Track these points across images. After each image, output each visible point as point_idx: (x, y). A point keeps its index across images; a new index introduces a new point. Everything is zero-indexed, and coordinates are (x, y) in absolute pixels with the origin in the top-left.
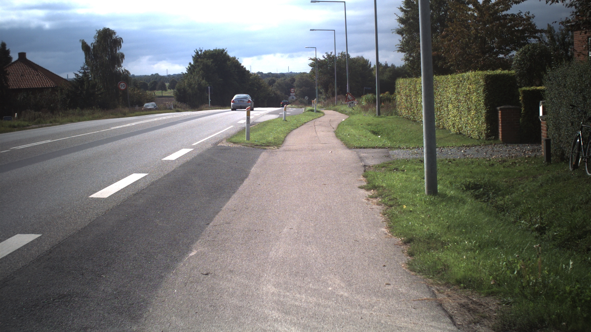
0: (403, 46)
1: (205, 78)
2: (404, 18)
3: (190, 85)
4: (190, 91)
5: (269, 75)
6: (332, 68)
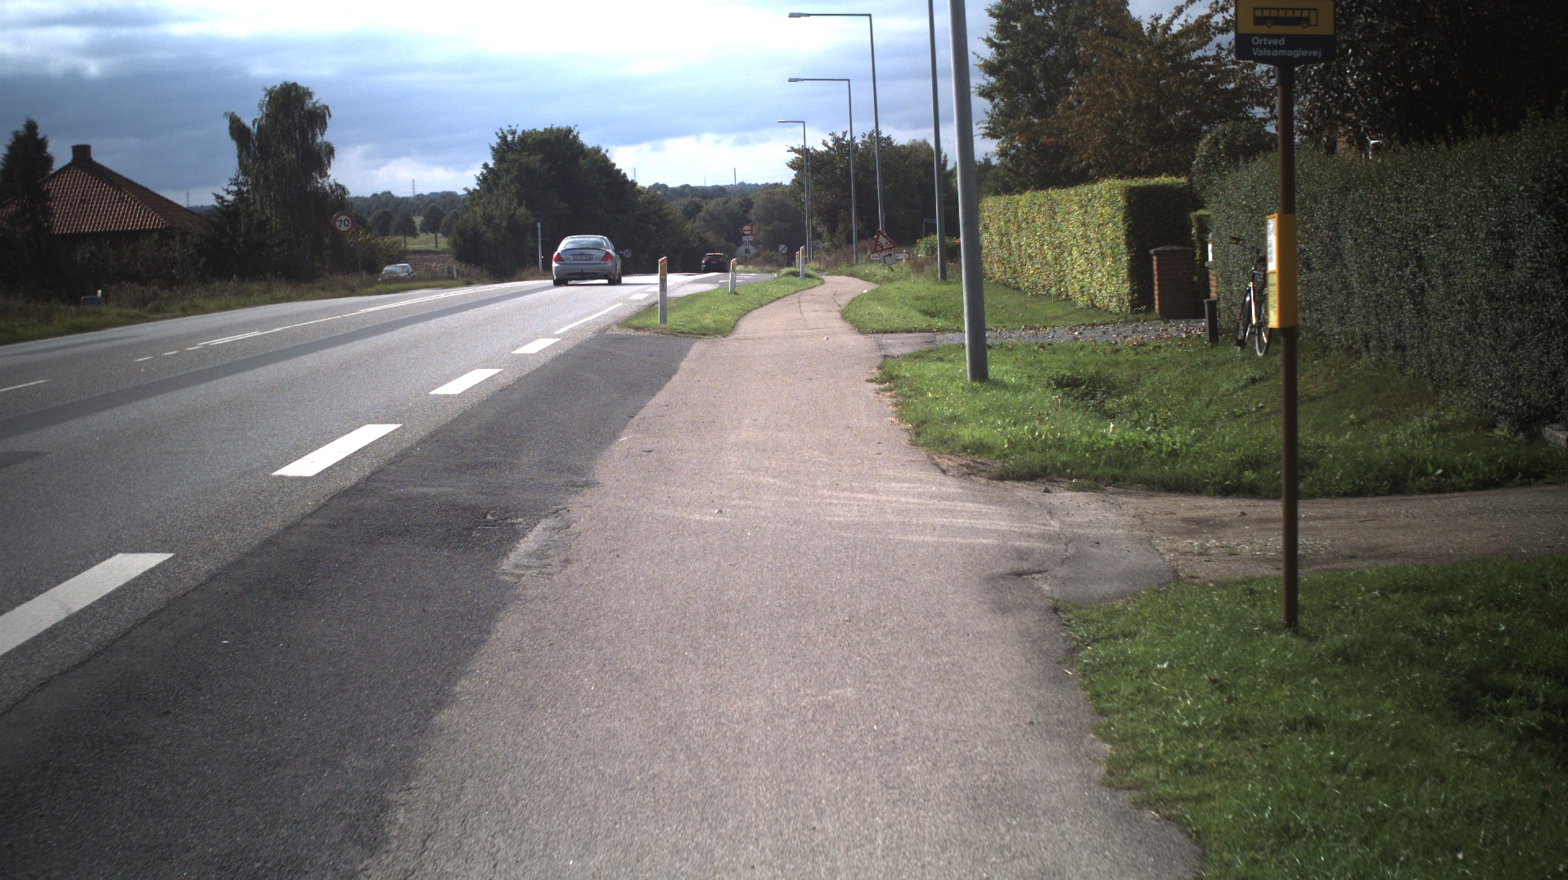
0: (994, 124)
1: (524, 202)
2: (995, 62)
3: (489, 220)
4: (489, 235)
5: (683, 191)
6: (846, 171)
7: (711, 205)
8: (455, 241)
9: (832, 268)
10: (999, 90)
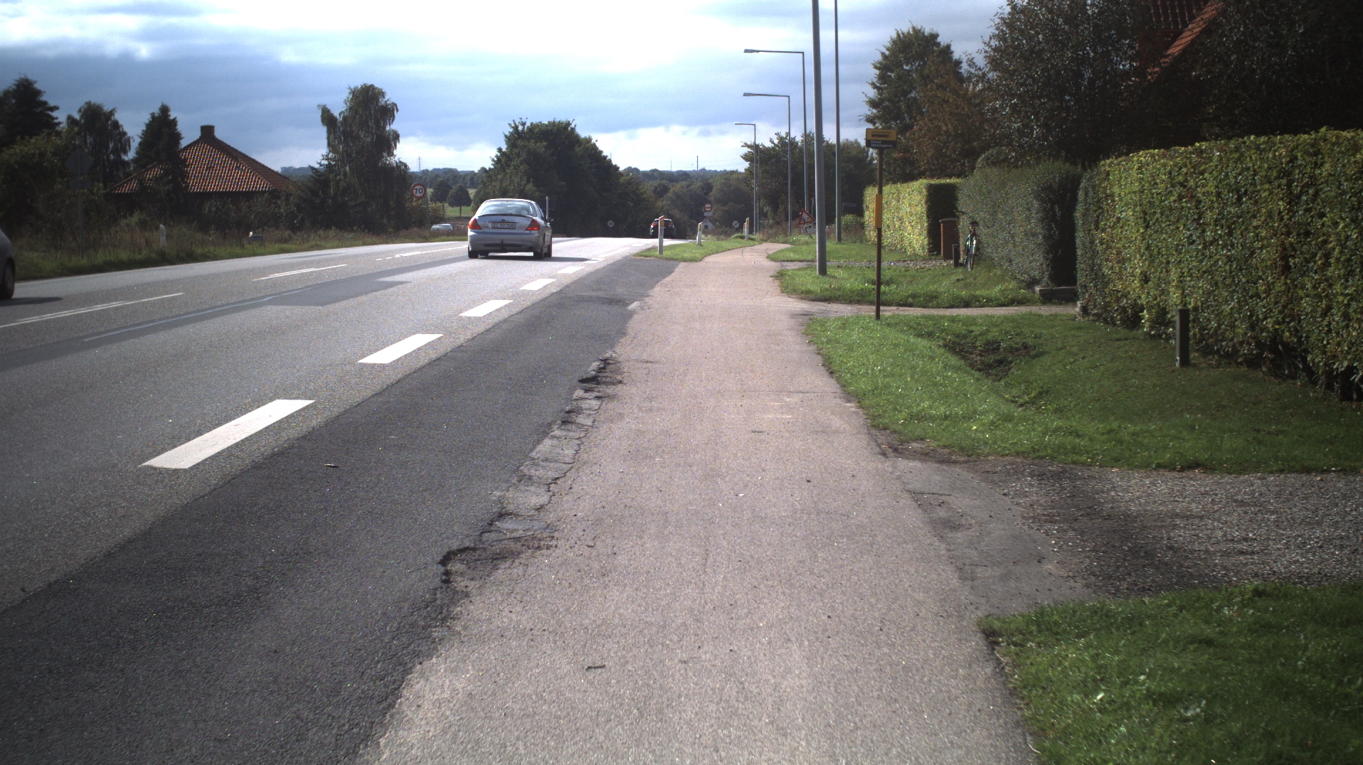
2: (877, 99)
5: (653, 174)
6: (787, 163)
7: (677, 187)
10: (878, 118)
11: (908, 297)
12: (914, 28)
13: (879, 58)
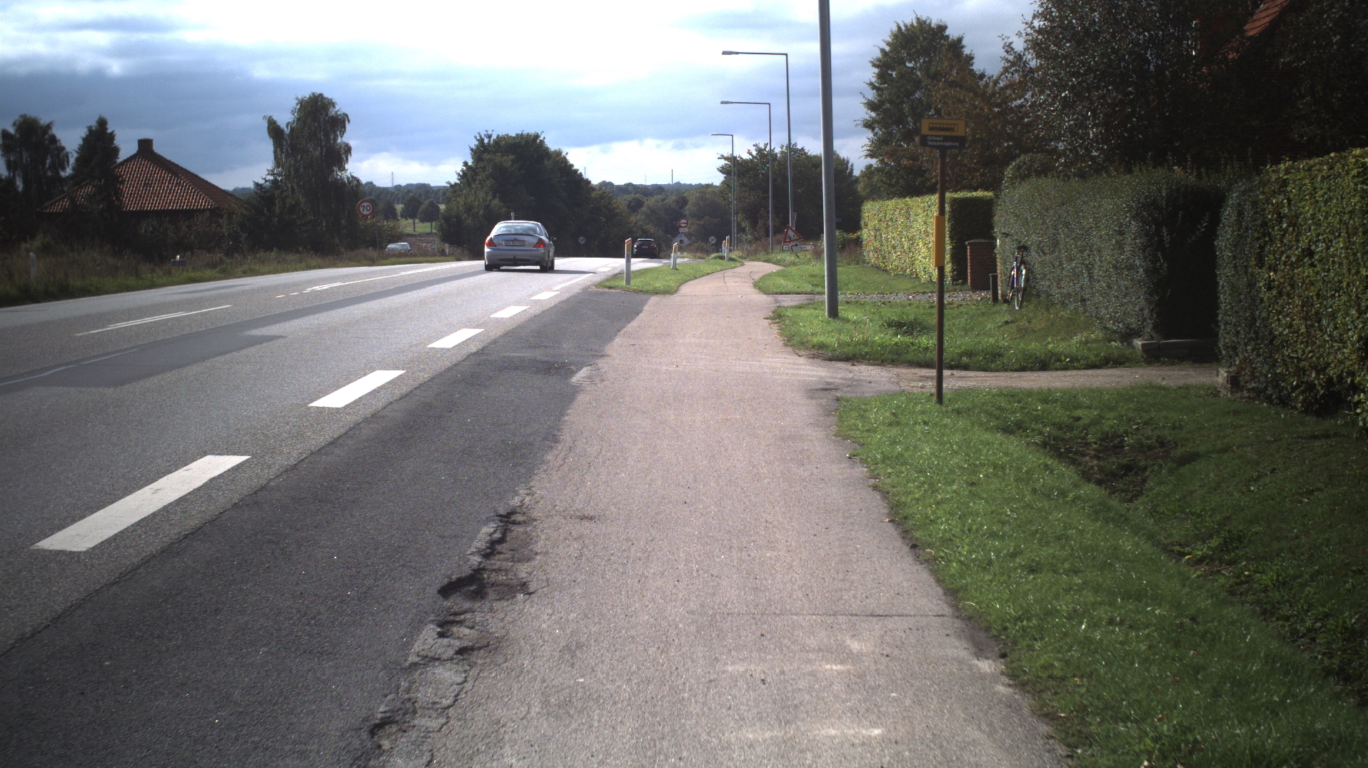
1: (498, 195)
2: (876, 101)
5: (627, 188)
6: (766, 175)
7: (651, 201)
8: (441, 226)
9: (752, 255)
10: (878, 122)
11: (961, 355)
12: (918, 19)
13: (879, 55)
